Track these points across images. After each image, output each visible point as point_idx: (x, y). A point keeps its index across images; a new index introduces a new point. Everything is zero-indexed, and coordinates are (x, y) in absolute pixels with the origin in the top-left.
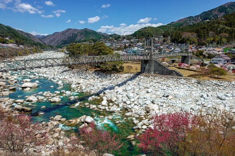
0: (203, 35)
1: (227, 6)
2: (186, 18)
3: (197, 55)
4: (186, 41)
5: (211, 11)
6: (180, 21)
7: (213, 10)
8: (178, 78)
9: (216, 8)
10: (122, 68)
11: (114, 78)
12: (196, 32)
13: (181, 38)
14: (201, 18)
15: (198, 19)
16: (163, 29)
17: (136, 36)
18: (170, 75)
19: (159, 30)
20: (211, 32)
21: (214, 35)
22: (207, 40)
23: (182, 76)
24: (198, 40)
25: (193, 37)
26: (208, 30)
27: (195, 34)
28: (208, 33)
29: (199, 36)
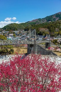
0: (52, 30)
1: (60, 14)
2: (37, 19)
3: (54, 43)
4: (42, 34)
5: (52, 16)
6: (33, 21)
7: (53, 15)
8: (55, 57)
9: (54, 15)
10: (12, 50)
11: (8, 58)
12: (48, 28)
13: (39, 32)
14: (46, 20)
15: (44, 20)
16: (24, 25)
17: (5, 29)
18: (49, 55)
19: (21, 26)
20: (56, 29)
21: (59, 30)
22: (55, 33)
23: (57, 55)
24: (49, 33)
25: (47, 31)
26: (55, 27)
27: (47, 30)
28: (55, 29)
29: (50, 31)
